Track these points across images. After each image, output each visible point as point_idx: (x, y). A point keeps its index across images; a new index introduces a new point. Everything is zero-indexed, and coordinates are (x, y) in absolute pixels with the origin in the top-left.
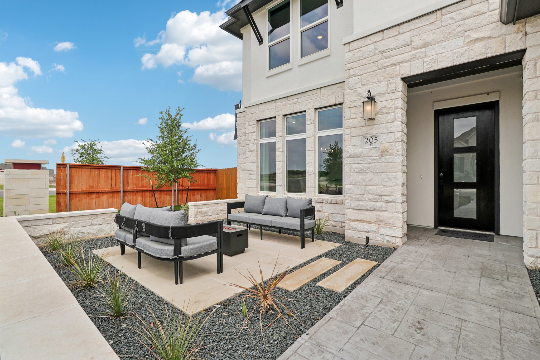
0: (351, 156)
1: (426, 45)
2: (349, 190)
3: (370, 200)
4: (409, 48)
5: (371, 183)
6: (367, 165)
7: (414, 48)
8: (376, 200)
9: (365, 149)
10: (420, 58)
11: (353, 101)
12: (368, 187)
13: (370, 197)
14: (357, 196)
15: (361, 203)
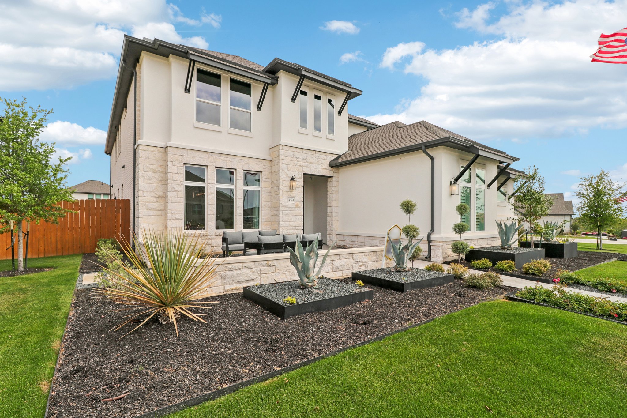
0: (283, 206)
1: (311, 163)
2: (282, 224)
3: (291, 229)
4: (305, 161)
5: (292, 221)
6: (290, 212)
7: (307, 162)
8: (293, 229)
9: (288, 203)
10: (309, 167)
11: (284, 177)
12: (290, 223)
13: (291, 228)
14: (286, 228)
15: (287, 231)
